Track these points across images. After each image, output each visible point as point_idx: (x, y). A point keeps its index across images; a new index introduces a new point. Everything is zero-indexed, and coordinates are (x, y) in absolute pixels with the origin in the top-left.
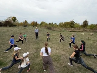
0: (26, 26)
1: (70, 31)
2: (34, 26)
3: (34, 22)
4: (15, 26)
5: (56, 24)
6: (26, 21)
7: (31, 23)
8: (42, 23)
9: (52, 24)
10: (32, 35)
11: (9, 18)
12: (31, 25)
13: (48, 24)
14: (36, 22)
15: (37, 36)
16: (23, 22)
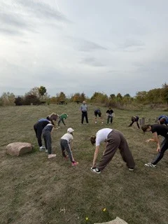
0: (62, 103)
1: (165, 111)
2: (78, 102)
3: (78, 95)
4: (43, 103)
5: (128, 95)
6: (62, 93)
7: (73, 97)
8: (96, 95)
9: (119, 95)
10: (75, 118)
11: (34, 89)
12: (71, 101)
13: (109, 96)
14: (83, 95)
15: (85, 118)
16: (56, 96)
